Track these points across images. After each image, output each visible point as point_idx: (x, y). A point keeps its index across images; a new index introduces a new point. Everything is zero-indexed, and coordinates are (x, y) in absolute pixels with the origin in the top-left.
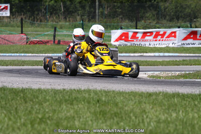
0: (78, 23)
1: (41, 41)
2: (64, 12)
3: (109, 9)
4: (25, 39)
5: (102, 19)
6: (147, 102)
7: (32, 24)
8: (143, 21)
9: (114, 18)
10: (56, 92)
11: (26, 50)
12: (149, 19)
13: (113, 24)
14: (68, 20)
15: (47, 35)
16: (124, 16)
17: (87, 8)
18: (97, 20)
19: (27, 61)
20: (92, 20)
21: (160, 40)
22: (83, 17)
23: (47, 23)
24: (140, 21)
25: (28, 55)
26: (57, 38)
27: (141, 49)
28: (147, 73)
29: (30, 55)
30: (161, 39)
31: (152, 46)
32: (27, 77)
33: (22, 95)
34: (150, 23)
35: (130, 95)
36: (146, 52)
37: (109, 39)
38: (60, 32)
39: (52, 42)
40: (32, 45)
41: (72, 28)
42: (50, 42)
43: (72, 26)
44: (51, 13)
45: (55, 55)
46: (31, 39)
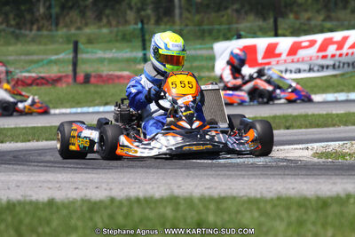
0: (131, 27)
1: (42, 78)
2: (95, 3)
5: (189, 15)
7: (17, 37)
8: (291, 16)
9: (219, 10)
10: (93, 207)
12: (306, 10)
13: (217, 27)
14: (105, 20)
15: (56, 62)
16: (243, 6)
18: (177, 18)
19: (12, 129)
20: (165, 19)
22: (143, 13)
23: (55, 33)
24: (284, 15)
26: (83, 69)
28: (309, 145)
32: (16, 170)
33: (9, 219)
34: (309, 19)
35: (274, 206)
37: (210, 64)
38: (87, 53)
39: (71, 80)
41: (117, 41)
42: (64, 80)
43: (117, 36)
44: (63, 7)
45: (79, 110)
46: (16, 73)
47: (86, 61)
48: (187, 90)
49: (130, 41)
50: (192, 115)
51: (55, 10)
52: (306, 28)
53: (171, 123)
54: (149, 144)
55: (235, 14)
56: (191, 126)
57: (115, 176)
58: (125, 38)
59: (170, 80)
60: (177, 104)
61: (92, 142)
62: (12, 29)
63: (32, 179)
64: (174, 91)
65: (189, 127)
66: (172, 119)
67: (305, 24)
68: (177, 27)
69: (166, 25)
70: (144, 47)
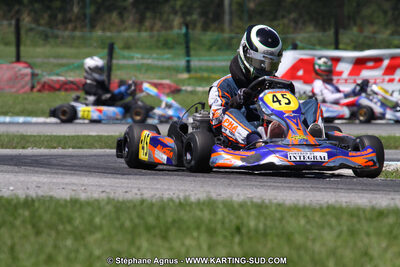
0: (176, 31)
1: (72, 82)
2: (134, 4)
4: (28, 78)
5: (240, 24)
6: (371, 231)
7: (46, 37)
8: (355, 30)
11: (29, 107)
12: (372, 24)
14: (147, 23)
16: (301, 16)
18: (226, 26)
20: (213, 26)
22: (188, 18)
24: (346, 27)
25: (34, 120)
26: (118, 76)
38: (124, 57)
40: (46, 94)
41: (158, 47)
43: (158, 41)
46: (43, 76)
47: (121, 67)
49: (172, 48)
51: (90, 10)
55: (292, 24)
57: (148, 182)
58: (167, 45)
62: (41, 28)
63: (55, 180)
67: (369, 38)
68: (226, 35)
69: (214, 31)
70: (188, 54)
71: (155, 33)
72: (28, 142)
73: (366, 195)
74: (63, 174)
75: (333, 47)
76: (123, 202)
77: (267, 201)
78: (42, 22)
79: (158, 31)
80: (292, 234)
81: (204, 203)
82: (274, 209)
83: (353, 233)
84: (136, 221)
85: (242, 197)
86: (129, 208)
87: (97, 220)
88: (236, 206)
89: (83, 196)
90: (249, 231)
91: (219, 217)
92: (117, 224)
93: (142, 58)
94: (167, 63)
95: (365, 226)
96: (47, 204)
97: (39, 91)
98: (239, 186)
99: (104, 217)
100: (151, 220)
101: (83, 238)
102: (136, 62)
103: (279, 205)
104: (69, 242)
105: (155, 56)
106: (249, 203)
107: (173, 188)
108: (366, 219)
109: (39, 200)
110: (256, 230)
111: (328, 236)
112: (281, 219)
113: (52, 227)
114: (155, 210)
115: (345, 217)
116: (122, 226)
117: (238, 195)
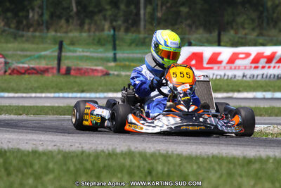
1: (33, 68)
2: (78, 13)
3: (164, 8)
4: (2, 65)
5: (151, 27)
7: (15, 37)
8: (232, 32)
11: (3, 86)
12: (244, 28)
14: (86, 27)
15: (44, 57)
16: (194, 22)
17: (123, 7)
18: (142, 29)
19: (7, 106)
20: (133, 29)
21: (263, 67)
22: (114, 24)
24: (224, 31)
26: (65, 64)
27: (228, 85)
29: (11, 95)
30: (267, 65)
31: (248, 79)
36: (239, 91)
38: (70, 51)
39: (55, 71)
40: (15, 77)
41: (94, 44)
42: (50, 71)
43: (94, 39)
44: (52, 16)
45: (61, 95)
46: (13, 64)
47: (68, 58)
48: (185, 80)
49: (104, 45)
50: (189, 100)
51: (46, 17)
52: (243, 41)
53: (171, 106)
54: (153, 123)
55: (188, 28)
56: (188, 109)
58: (100, 43)
59: (171, 71)
60: (177, 90)
61: (103, 119)
62: (12, 30)
63: (21, 138)
64: (174, 80)
65: (186, 110)
66: (171, 103)
67: (242, 38)
68: (142, 36)
69: (133, 33)
70: (115, 48)
71: (92, 34)
72: (2, 110)
73: (239, 148)
74: (27, 133)
75: (217, 44)
76: (69, 153)
77: (170, 153)
78: (13, 26)
79: (94, 32)
80: (188, 175)
81: (125, 154)
82: (175, 157)
83: (230, 175)
84: (78, 166)
85: (152, 150)
86: (73, 157)
87: (51, 165)
88: (148, 155)
89: (41, 149)
90: (157, 174)
91: (136, 163)
92: (65, 168)
93: (83, 51)
94: (100, 55)
95: (239, 170)
96: (15, 154)
97: (10, 74)
98: (150, 142)
99: (56, 163)
100: (88, 165)
101: (41, 178)
102: (78, 54)
103: (179, 155)
104: (31, 181)
105: (91, 50)
106: (157, 154)
107: (104, 142)
108: (239, 165)
109: (10, 151)
110: (163, 173)
111: (213, 177)
112: (180, 165)
113: (19, 170)
114: (92, 158)
115: (225, 164)
116: (68, 170)
117: (150, 148)
